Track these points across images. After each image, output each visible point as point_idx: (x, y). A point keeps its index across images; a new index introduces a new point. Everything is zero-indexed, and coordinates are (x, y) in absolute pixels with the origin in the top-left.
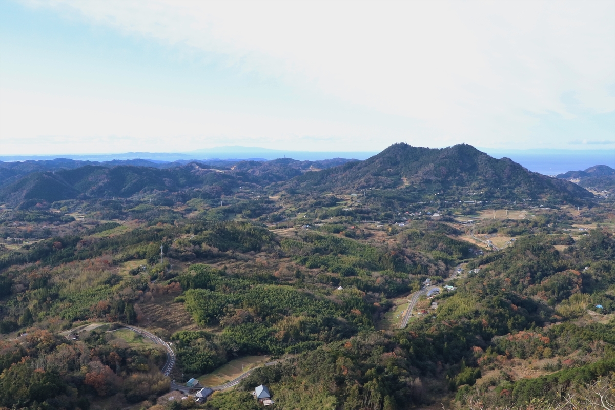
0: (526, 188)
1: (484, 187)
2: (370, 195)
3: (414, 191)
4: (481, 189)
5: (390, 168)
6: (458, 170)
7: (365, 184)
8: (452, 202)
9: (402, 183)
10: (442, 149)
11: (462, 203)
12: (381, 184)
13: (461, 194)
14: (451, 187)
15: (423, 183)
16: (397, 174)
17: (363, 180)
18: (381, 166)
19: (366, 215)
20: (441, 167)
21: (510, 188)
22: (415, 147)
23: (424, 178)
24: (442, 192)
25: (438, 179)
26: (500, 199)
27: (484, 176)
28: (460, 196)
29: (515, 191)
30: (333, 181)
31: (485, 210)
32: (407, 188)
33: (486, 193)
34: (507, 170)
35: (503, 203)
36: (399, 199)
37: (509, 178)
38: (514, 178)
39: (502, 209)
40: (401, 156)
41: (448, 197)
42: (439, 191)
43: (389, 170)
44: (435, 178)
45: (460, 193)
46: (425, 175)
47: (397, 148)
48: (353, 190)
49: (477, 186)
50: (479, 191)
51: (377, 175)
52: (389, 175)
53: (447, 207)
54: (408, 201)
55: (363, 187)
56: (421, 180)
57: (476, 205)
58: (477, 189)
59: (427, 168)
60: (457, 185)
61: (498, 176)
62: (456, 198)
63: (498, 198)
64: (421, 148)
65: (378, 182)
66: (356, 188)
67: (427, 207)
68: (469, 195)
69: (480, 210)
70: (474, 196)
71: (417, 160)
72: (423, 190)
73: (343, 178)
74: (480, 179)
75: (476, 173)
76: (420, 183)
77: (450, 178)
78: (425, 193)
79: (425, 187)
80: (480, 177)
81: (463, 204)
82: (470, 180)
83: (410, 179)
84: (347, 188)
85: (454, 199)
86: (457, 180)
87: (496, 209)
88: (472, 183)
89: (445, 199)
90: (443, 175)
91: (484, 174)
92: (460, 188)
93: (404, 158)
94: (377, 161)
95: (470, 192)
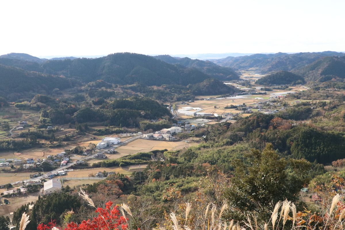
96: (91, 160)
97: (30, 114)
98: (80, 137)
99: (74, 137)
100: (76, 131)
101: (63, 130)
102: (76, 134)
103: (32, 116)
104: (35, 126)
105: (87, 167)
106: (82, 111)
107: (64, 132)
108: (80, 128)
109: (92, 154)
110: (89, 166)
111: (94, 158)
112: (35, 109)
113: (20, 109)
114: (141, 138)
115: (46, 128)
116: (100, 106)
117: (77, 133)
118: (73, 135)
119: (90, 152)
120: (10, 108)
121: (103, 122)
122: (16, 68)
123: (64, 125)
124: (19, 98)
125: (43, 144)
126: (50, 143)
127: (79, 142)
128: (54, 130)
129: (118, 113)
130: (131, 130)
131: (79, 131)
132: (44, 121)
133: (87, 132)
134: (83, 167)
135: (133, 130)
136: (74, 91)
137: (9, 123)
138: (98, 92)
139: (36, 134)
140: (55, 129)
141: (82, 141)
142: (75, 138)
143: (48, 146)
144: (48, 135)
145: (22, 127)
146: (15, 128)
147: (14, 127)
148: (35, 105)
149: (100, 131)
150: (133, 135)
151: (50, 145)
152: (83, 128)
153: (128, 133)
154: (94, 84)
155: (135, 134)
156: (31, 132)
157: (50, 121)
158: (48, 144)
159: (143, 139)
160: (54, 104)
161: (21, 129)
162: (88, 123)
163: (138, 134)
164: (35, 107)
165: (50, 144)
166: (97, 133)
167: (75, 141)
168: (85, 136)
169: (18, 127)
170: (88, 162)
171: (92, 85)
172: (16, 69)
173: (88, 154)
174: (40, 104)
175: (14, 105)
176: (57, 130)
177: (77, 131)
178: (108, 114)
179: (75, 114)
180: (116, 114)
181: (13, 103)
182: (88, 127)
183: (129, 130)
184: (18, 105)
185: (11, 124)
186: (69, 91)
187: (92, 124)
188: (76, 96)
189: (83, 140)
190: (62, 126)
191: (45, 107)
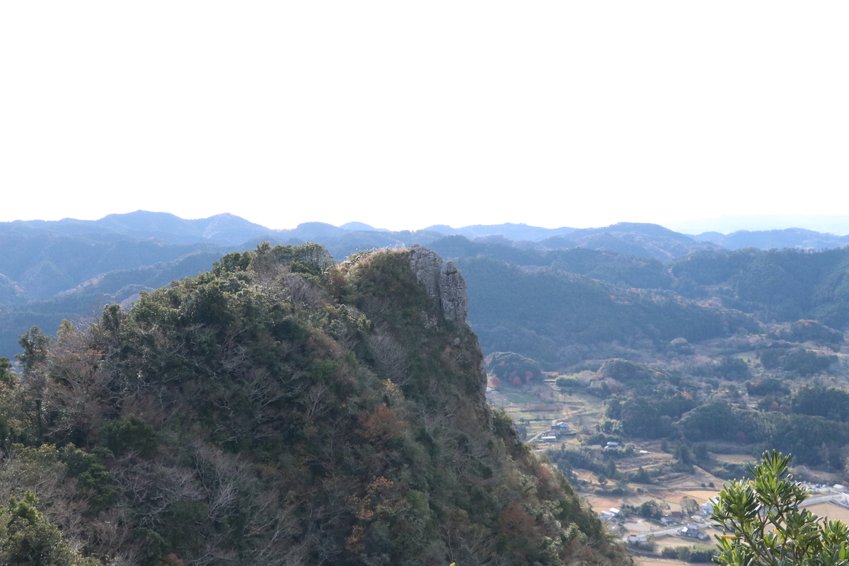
96: (669, 539)
97: (583, 405)
98: (678, 477)
99: (663, 475)
100: (671, 461)
101: (643, 454)
102: (669, 468)
103: (585, 411)
104: (582, 436)
105: (650, 553)
106: (701, 410)
107: (642, 460)
108: (682, 455)
109: (679, 524)
110: (655, 553)
111: (677, 535)
112: (597, 392)
113: (562, 392)
114: (832, 502)
115: (603, 446)
116: (760, 401)
117: (672, 465)
118: (661, 470)
119: (677, 517)
120: (545, 385)
121: (751, 446)
122: (594, 279)
123: (652, 442)
124: (585, 358)
125: (584, 483)
126: (599, 484)
127: (670, 490)
128: (621, 451)
129: (794, 427)
130: (817, 476)
131: (679, 463)
132: (608, 427)
133: (701, 467)
134: (640, 552)
135: (825, 476)
136: (730, 346)
137: (531, 422)
138: (787, 355)
139: (578, 456)
140: (624, 450)
141: (677, 489)
142: (662, 477)
143: (593, 490)
144: (601, 463)
145: (555, 437)
146: (540, 437)
147: (538, 435)
148: (599, 385)
149: (732, 467)
150: (817, 490)
151: (598, 488)
152: (692, 456)
153: (807, 482)
154: (788, 331)
155: (824, 489)
156: (568, 452)
157: (620, 428)
158: (595, 485)
159: (839, 505)
160: (646, 384)
161: (551, 441)
162: (711, 444)
163: (831, 489)
164: (598, 389)
165: (598, 486)
166: (725, 473)
167: (662, 486)
168: (693, 476)
169: (547, 434)
170: (658, 543)
171: (782, 332)
172: (593, 282)
173: (669, 523)
174: (610, 381)
175: (555, 380)
176: (630, 453)
177: (675, 462)
178: (767, 425)
179: (685, 417)
180: (789, 429)
181: (554, 374)
182: (709, 453)
183: (813, 474)
184: (562, 380)
185: (535, 425)
186: (718, 346)
187: (723, 445)
188: (726, 361)
189: (679, 486)
190: (647, 443)
191: (620, 391)
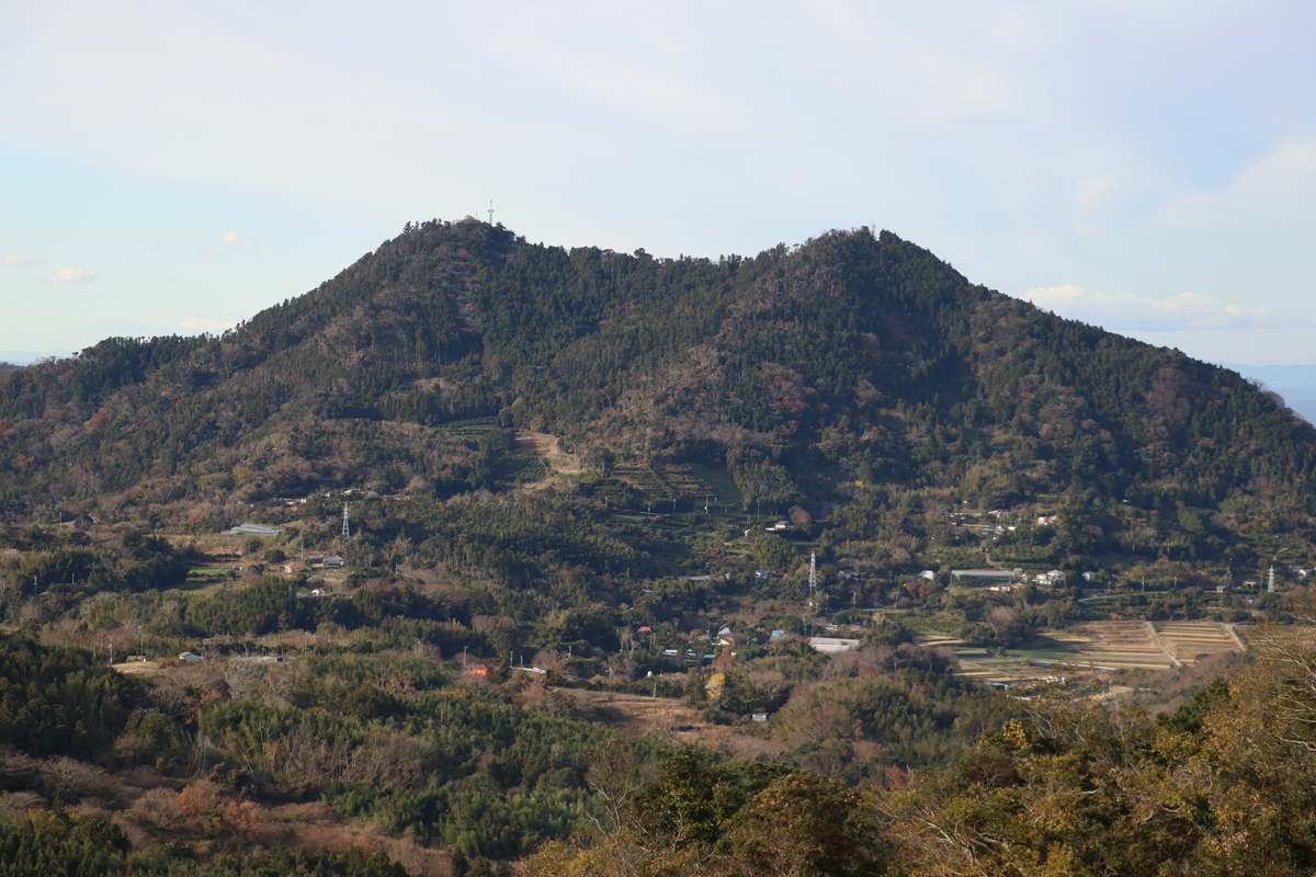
0: (1292, 501)
1: (1045, 490)
2: (377, 523)
3: (635, 507)
4: (1032, 500)
5: (434, 374)
6: (866, 391)
7: (303, 465)
8: (881, 573)
9: (534, 466)
10: (733, 264)
11: (945, 580)
12: (405, 468)
13: (921, 534)
14: (842, 486)
15: (674, 460)
16: (489, 411)
17: (277, 439)
18: (364, 363)
19: (455, 626)
20: (770, 368)
21: (1192, 500)
22: (556, 253)
23: (671, 434)
24: (801, 517)
25: (758, 436)
26: (1164, 562)
27: (1027, 429)
28: (914, 542)
29: (1227, 516)
30: (21, 461)
31: (1094, 626)
32: (587, 490)
33: (1074, 525)
34: (1160, 395)
35: (1193, 581)
36: (571, 554)
37: (1179, 440)
38: (1209, 442)
39: (1195, 615)
40: (486, 304)
41: (847, 547)
42: (783, 510)
43: (427, 385)
44: (739, 433)
45: (907, 527)
46: (673, 412)
47: (442, 250)
48: (235, 502)
49: (1002, 481)
50: (1022, 511)
51: (358, 410)
52: (434, 412)
53: (866, 603)
54: (618, 566)
55: (296, 486)
56: (656, 443)
57: (1035, 595)
58: (1008, 502)
59: (678, 376)
60: (879, 476)
61: (1115, 427)
62: (900, 555)
63: (1149, 555)
64: (595, 253)
65: (385, 458)
66: (250, 488)
67: (746, 600)
68: (973, 539)
69: (1069, 620)
70: (1006, 539)
71: (589, 327)
72: (686, 504)
73: (95, 441)
74: (1007, 445)
75: (969, 409)
76: (658, 462)
77: (829, 439)
78: (699, 520)
79: (691, 486)
80: (999, 436)
81: (953, 590)
82: (952, 447)
83: (579, 437)
84: (179, 494)
85: (887, 555)
86: (876, 449)
87: (1160, 616)
88: (963, 466)
89: (830, 553)
90: (787, 416)
91: (1026, 417)
92: (902, 496)
93: (504, 316)
94: (331, 330)
95: (970, 519)
